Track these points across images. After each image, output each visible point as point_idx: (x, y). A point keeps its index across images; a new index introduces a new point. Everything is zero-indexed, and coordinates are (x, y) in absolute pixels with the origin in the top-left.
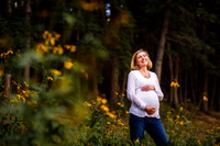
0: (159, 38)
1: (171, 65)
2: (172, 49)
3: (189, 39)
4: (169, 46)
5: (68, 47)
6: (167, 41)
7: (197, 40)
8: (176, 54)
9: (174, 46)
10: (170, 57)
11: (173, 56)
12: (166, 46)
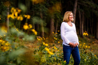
0: (74, 3)
1: (80, 16)
2: (80, 8)
3: (89, 3)
4: (79, 6)
5: (26, 16)
6: (78, 4)
7: (93, 3)
8: (83, 11)
9: (82, 7)
10: (80, 12)
11: (81, 12)
12: (77, 7)
